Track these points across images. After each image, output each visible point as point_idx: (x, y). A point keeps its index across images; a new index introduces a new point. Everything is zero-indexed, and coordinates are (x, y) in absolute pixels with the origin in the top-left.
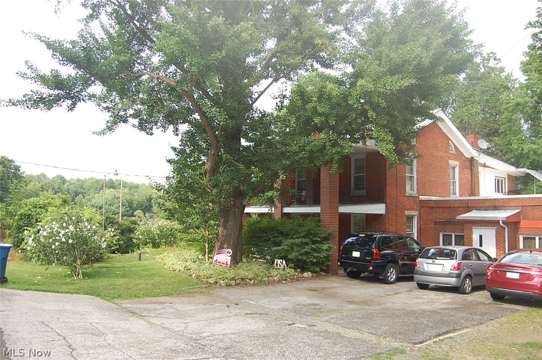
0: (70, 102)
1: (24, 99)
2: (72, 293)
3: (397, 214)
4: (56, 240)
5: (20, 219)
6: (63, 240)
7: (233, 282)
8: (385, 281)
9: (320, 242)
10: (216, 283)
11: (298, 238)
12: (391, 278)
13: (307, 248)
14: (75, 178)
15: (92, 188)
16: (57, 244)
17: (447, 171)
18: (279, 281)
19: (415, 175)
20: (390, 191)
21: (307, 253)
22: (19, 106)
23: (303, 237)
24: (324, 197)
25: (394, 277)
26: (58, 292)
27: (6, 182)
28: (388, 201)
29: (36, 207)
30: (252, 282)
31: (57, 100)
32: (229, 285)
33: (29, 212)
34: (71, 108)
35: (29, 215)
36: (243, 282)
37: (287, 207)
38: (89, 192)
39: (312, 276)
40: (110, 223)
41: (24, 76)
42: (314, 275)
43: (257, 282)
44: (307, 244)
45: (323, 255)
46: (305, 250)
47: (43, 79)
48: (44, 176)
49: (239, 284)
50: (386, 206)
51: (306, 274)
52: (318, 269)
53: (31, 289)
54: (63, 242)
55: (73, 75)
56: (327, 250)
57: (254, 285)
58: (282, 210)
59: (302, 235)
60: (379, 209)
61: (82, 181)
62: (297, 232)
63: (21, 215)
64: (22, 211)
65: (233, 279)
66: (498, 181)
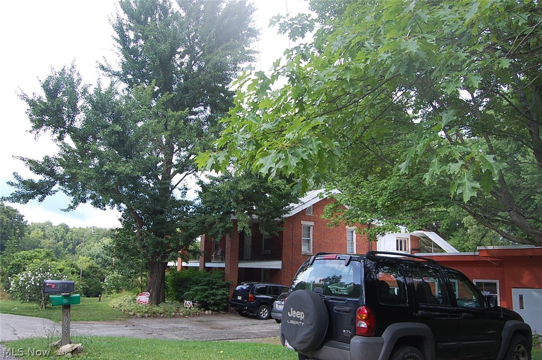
0: (40, 196)
1: (11, 196)
2: (33, 316)
3: (292, 269)
4: (29, 283)
5: (12, 268)
6: (33, 283)
7: (146, 315)
8: (258, 317)
9: (217, 289)
10: (134, 315)
11: (201, 286)
12: (264, 316)
13: (206, 293)
14: (78, 227)
15: (93, 237)
16: (29, 286)
17: (344, 235)
18: (184, 316)
19: (311, 239)
20: (286, 251)
21: (207, 297)
22: (8, 201)
23: (205, 285)
24: (228, 256)
25: (267, 315)
26: (24, 315)
27: (9, 231)
28: (284, 259)
29: (24, 259)
30: (162, 315)
31: (32, 196)
32: (143, 317)
33: (19, 263)
34: (41, 200)
35: (19, 265)
36: (154, 315)
37: (208, 262)
38: (90, 241)
39: (212, 313)
40: (94, 272)
41: (11, 184)
42: (214, 313)
43: (166, 315)
44: (207, 290)
45: (218, 298)
46: (205, 294)
47: (24, 182)
48: (50, 224)
49: (150, 316)
50: (282, 263)
51: (207, 312)
52: (216, 309)
53: (8, 313)
54: (33, 285)
55: (43, 180)
56: (221, 294)
57: (163, 317)
58: (204, 265)
59: (203, 284)
60: (277, 265)
61: (84, 229)
62: (200, 282)
63: (13, 265)
64: (14, 262)
65: (147, 312)
66: (401, 242)
